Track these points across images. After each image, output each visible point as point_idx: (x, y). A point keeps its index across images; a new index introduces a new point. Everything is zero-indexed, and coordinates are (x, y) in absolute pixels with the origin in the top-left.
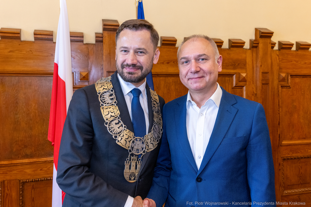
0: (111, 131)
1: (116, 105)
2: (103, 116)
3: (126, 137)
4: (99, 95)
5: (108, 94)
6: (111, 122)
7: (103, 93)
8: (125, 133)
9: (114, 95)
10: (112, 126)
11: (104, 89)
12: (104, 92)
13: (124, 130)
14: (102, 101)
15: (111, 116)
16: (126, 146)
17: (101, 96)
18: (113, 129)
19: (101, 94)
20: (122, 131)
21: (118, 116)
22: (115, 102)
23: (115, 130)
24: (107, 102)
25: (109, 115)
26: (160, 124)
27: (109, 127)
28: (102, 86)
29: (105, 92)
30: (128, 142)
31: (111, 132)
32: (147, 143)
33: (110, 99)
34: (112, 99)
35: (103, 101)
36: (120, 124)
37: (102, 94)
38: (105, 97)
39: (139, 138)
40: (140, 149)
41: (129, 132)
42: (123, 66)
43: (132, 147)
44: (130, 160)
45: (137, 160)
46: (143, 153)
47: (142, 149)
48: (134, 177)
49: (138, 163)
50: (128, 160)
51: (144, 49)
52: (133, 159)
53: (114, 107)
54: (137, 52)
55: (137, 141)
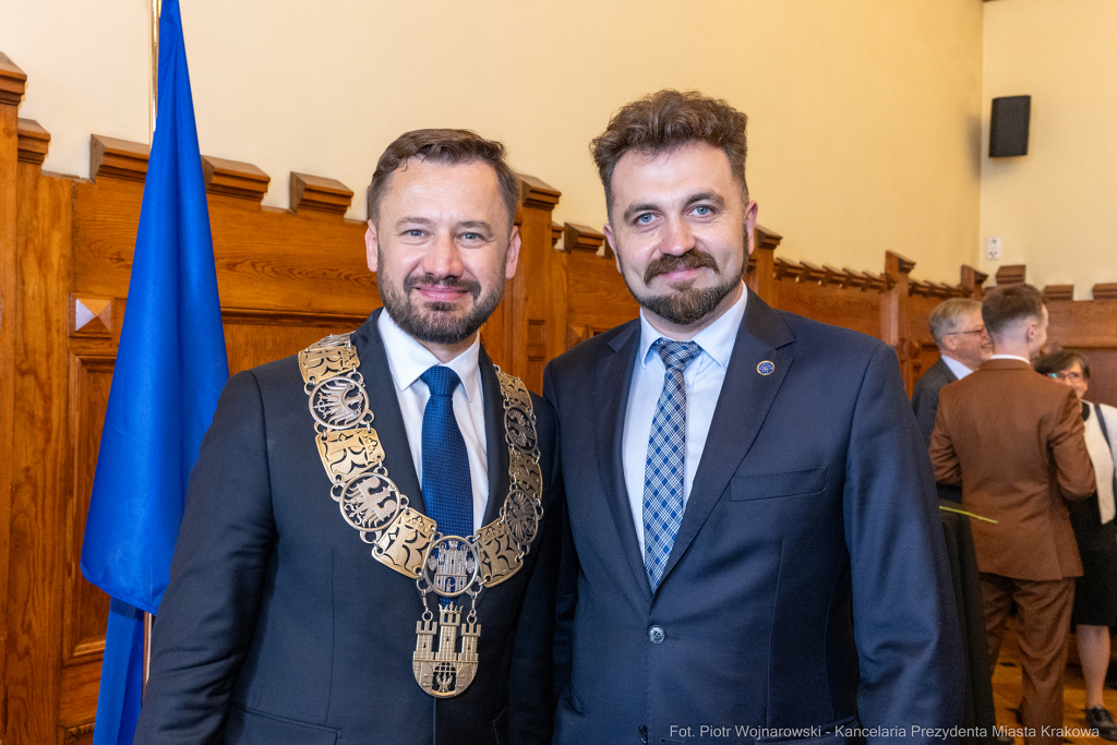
0: (352, 515)
1: (372, 425)
2: (326, 465)
3: (406, 534)
4: (311, 395)
5: (341, 389)
6: (354, 484)
7: (324, 387)
8: (403, 522)
9: (361, 389)
10: (358, 499)
11: (328, 369)
12: (328, 384)
13: (401, 511)
14: (320, 415)
15: (354, 465)
16: (408, 567)
17: (316, 398)
18: (363, 508)
19: (315, 390)
20: (392, 514)
21: (377, 466)
22: (367, 417)
23: (368, 514)
24: (337, 418)
25: (347, 464)
26: (536, 488)
27: (345, 503)
28: (323, 360)
29: (332, 383)
30: (415, 555)
31: (354, 519)
32: (487, 556)
33: (349, 406)
34: (354, 407)
35: (325, 414)
36: (386, 492)
37: (319, 390)
38: (329, 399)
39: (456, 540)
40: (460, 573)
41: (420, 519)
42: (409, 283)
43: (428, 569)
44: (437, 619)
45: (463, 620)
46: (470, 592)
47: (469, 576)
48: (450, 680)
49: (467, 631)
50: (427, 617)
51: (483, 224)
52: (446, 615)
53: (363, 433)
54: (460, 235)
55: (448, 547)
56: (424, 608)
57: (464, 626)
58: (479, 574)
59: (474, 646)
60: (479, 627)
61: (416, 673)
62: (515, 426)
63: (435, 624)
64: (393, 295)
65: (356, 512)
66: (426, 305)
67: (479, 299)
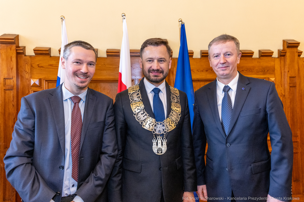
0: (138, 119)
1: (142, 101)
2: (133, 110)
3: (149, 122)
4: (130, 95)
5: (136, 94)
6: (138, 113)
7: (132, 93)
8: (148, 120)
9: (140, 94)
10: (139, 116)
11: (133, 90)
13: (148, 117)
14: (131, 99)
15: (138, 109)
16: (150, 129)
17: (131, 95)
20: (146, 118)
21: (143, 109)
22: (141, 99)
23: (141, 119)
24: (135, 100)
25: (137, 109)
27: (137, 117)
28: (132, 88)
29: (134, 93)
30: (151, 126)
32: (167, 126)
34: (138, 97)
36: (145, 114)
38: (133, 96)
39: (160, 123)
40: (161, 130)
41: (152, 119)
42: (149, 71)
43: (154, 129)
44: (157, 139)
45: (162, 139)
46: (164, 133)
47: (164, 130)
48: (161, 151)
50: (155, 139)
51: (164, 58)
52: (159, 138)
53: (140, 102)
54: (159, 61)
55: (158, 124)
56: (154, 137)
57: (163, 140)
58: (166, 129)
59: (166, 144)
60: (166, 140)
61: (153, 150)
62: (174, 98)
63: (156, 140)
66: (153, 76)
67: (164, 74)
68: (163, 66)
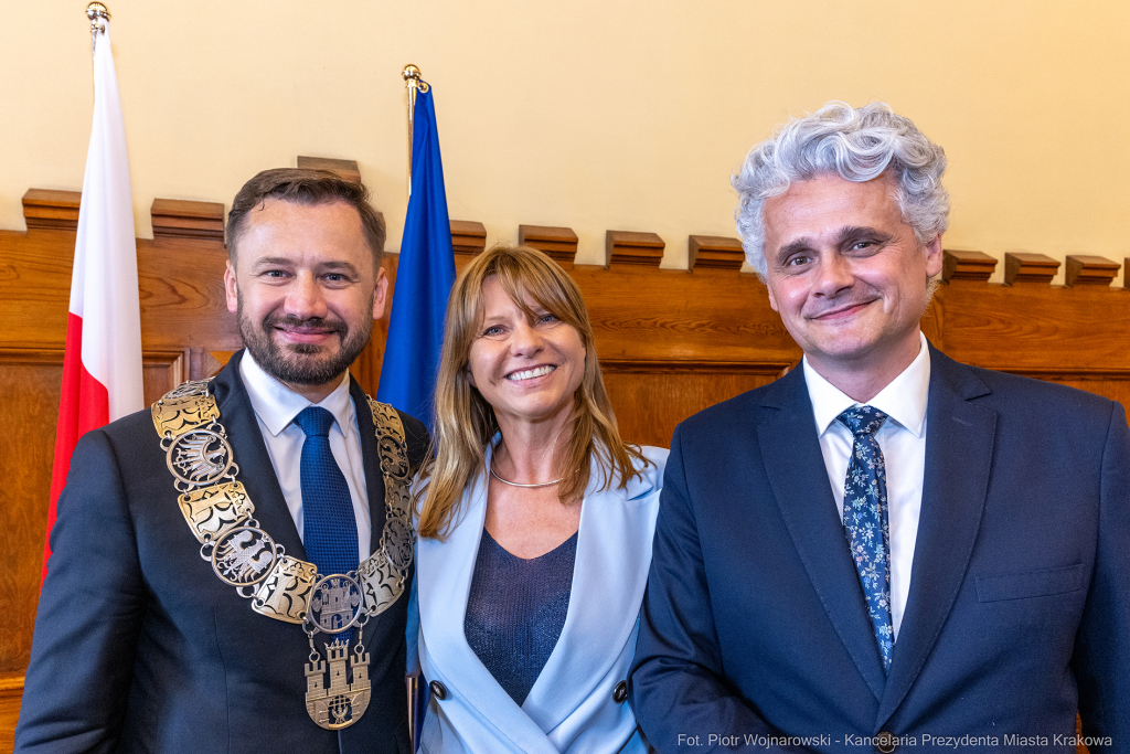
0: (226, 572)
1: (237, 478)
2: (192, 526)
3: (286, 583)
4: (169, 451)
5: (205, 441)
6: (225, 542)
7: (182, 441)
8: (282, 570)
9: (223, 441)
10: (231, 556)
11: (185, 422)
12: (187, 437)
13: (278, 560)
14: (180, 472)
15: (222, 522)
16: (292, 613)
17: (175, 454)
18: (236, 564)
19: (173, 445)
20: (269, 565)
21: (247, 519)
22: (232, 471)
23: (244, 569)
24: (199, 473)
25: (215, 522)
27: (217, 562)
28: (179, 412)
29: (190, 437)
30: (298, 603)
31: (228, 576)
32: (371, 587)
33: (212, 460)
34: (216, 460)
35: (185, 471)
36: (260, 544)
37: (177, 446)
38: (189, 454)
39: (337, 578)
40: (344, 610)
41: (298, 565)
42: (270, 322)
43: (313, 611)
44: (324, 657)
46: (357, 624)
47: (355, 609)
48: (345, 711)
49: (356, 661)
50: (314, 657)
51: (347, 264)
52: (334, 652)
53: (229, 487)
54: (323, 277)
55: (330, 587)
56: (311, 649)
57: (353, 657)
59: (365, 675)
60: (367, 655)
61: (310, 712)
62: (389, 455)
63: (323, 663)
64: (254, 336)
65: (231, 568)
66: (289, 347)
67: (346, 340)
68: (343, 299)
